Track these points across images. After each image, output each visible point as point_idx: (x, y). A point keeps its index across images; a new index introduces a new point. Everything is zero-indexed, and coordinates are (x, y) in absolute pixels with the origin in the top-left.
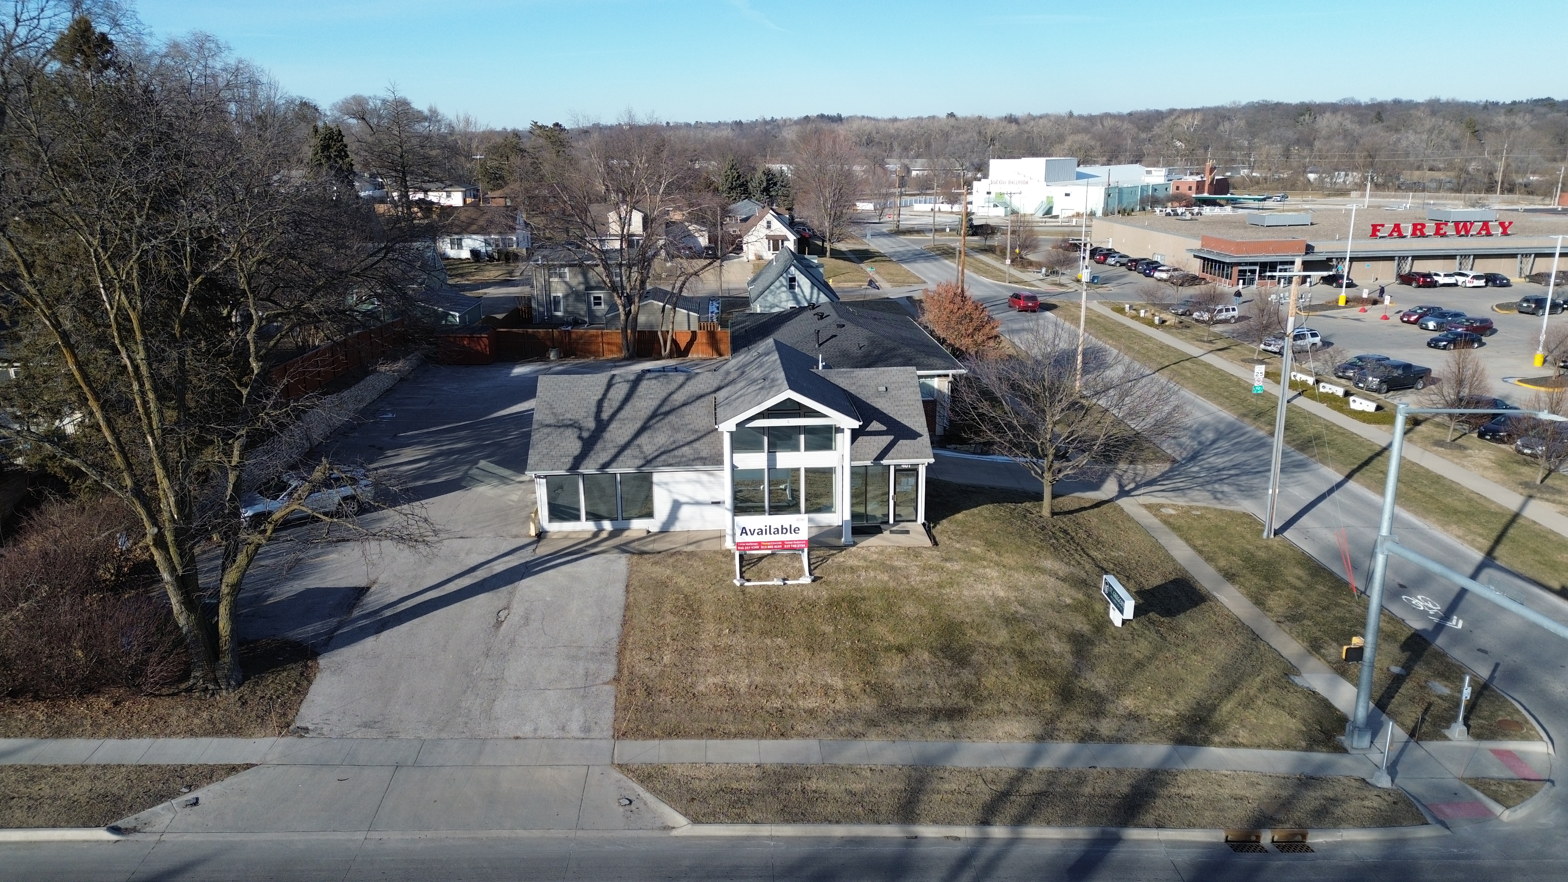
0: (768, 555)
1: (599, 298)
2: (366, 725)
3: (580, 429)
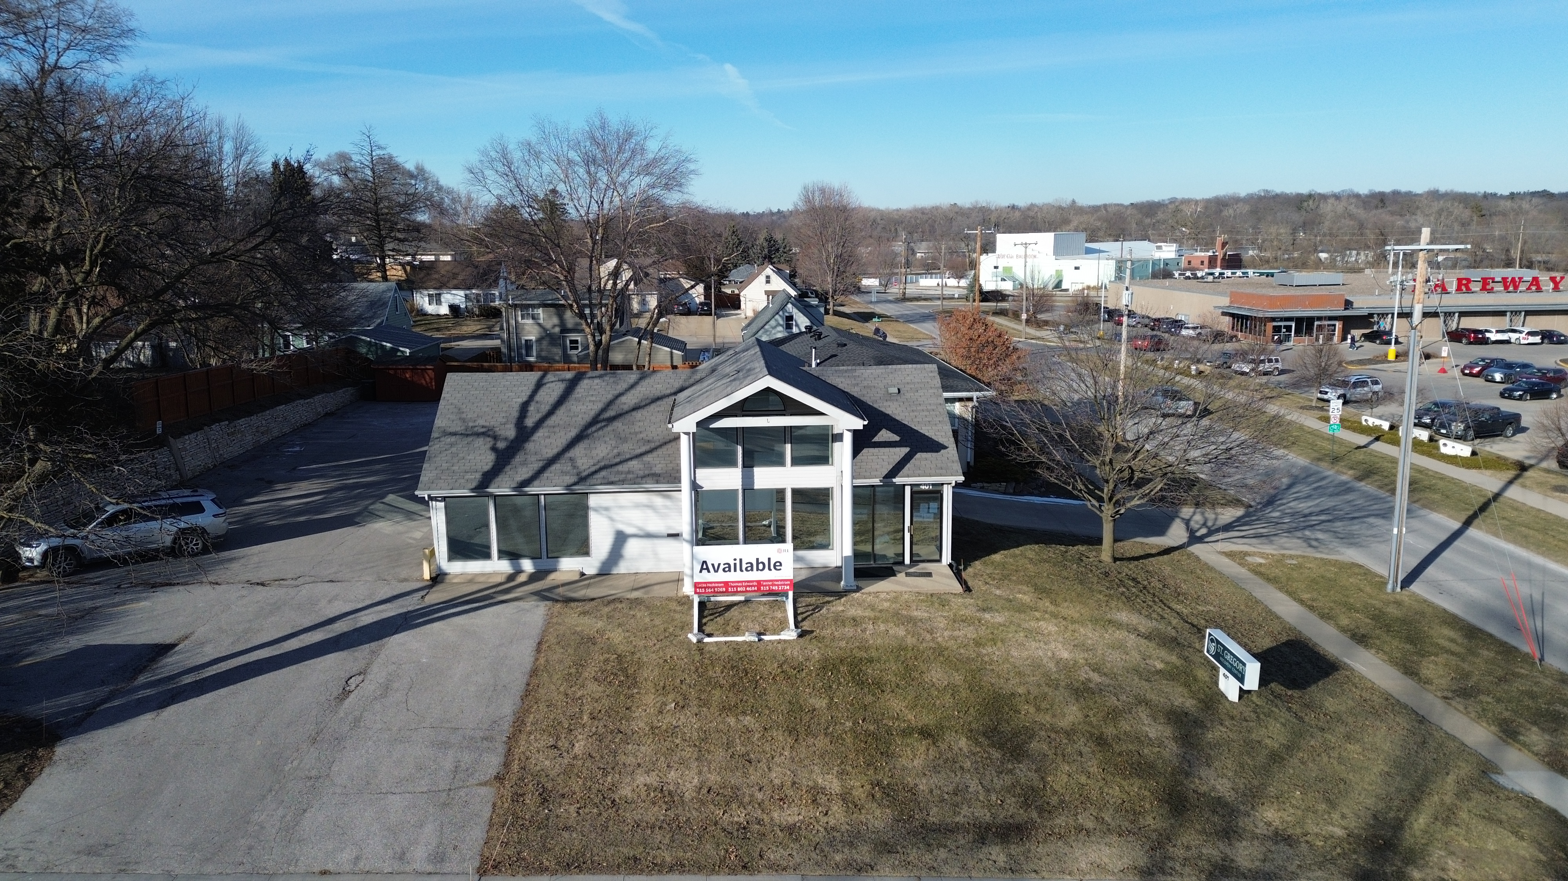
0: (740, 602)
1: (576, 342)
2: (91, 851)
3: (495, 438)
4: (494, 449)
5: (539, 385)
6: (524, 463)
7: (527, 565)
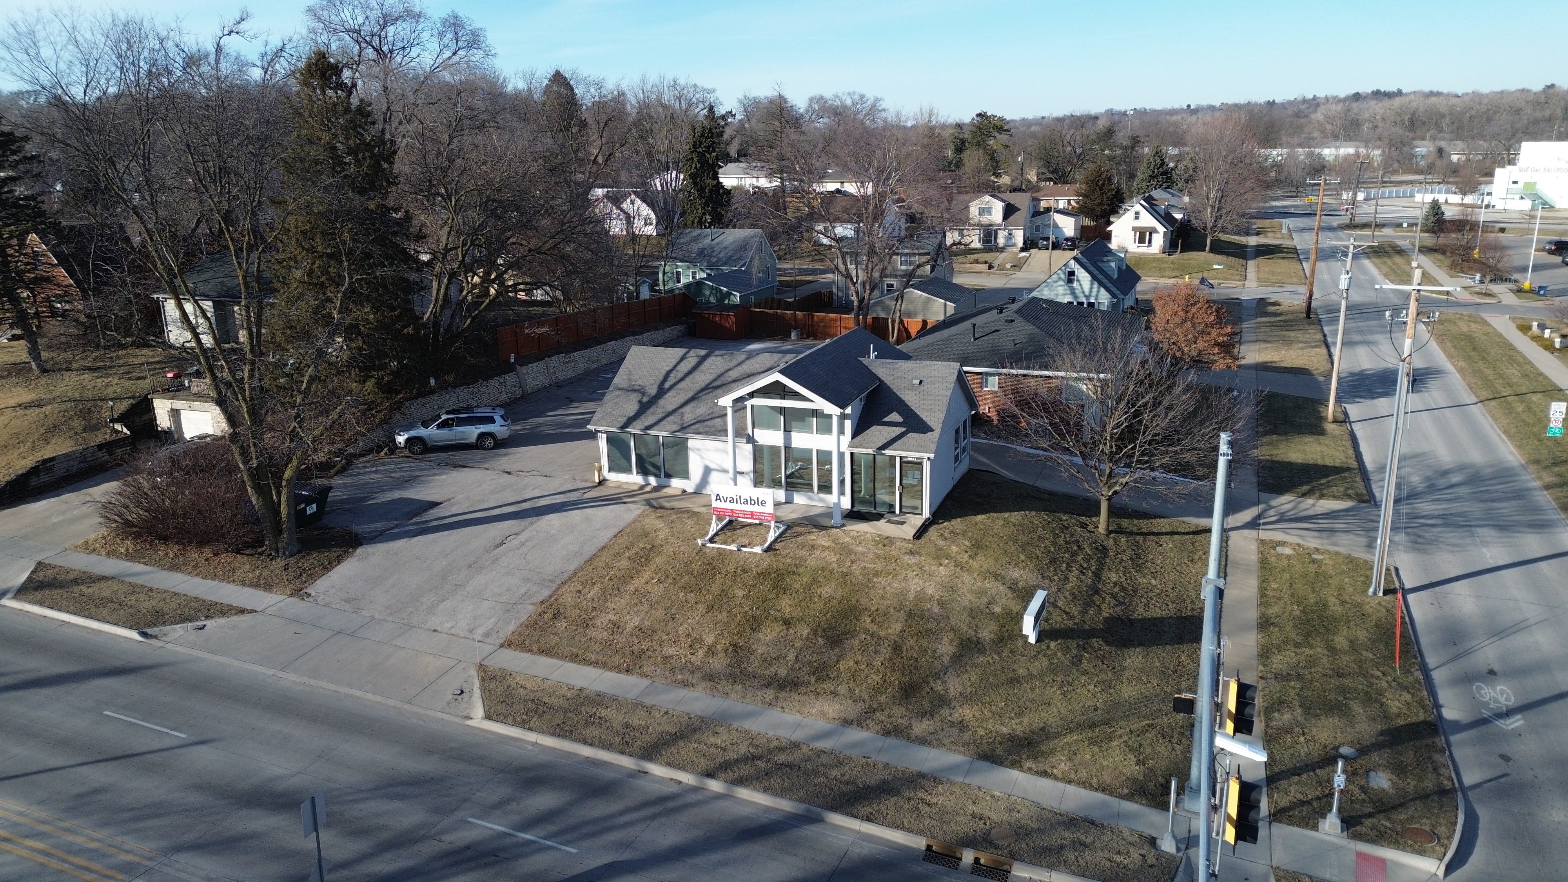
0: (756, 524)
2: (347, 601)
3: (643, 394)
4: (640, 402)
5: (683, 359)
6: (653, 414)
7: (653, 481)
